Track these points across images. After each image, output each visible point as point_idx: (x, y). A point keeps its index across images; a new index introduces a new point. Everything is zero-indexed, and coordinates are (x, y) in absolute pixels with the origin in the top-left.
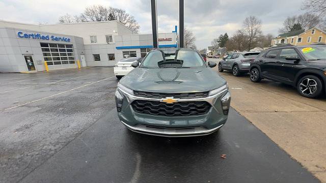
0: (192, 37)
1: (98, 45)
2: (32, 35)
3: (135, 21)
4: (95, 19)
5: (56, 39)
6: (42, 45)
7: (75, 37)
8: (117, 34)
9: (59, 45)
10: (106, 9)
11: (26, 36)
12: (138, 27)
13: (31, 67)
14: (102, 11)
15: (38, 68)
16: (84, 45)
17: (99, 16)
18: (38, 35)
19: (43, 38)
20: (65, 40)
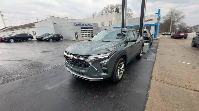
0: (181, 15)
1: (105, 27)
2: (78, 24)
3: (131, 10)
4: (108, 12)
5: (87, 25)
6: (82, 28)
7: (95, 23)
8: (115, 20)
9: (88, 28)
10: (114, 6)
11: (77, 25)
12: (132, 14)
13: (77, 38)
14: (112, 7)
15: (79, 38)
16: (98, 27)
17: (110, 10)
18: (81, 24)
19: (82, 25)
20: (90, 25)
